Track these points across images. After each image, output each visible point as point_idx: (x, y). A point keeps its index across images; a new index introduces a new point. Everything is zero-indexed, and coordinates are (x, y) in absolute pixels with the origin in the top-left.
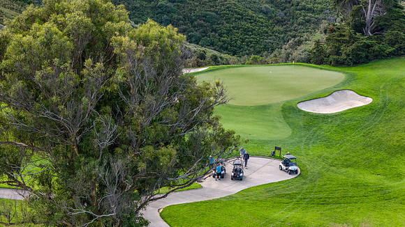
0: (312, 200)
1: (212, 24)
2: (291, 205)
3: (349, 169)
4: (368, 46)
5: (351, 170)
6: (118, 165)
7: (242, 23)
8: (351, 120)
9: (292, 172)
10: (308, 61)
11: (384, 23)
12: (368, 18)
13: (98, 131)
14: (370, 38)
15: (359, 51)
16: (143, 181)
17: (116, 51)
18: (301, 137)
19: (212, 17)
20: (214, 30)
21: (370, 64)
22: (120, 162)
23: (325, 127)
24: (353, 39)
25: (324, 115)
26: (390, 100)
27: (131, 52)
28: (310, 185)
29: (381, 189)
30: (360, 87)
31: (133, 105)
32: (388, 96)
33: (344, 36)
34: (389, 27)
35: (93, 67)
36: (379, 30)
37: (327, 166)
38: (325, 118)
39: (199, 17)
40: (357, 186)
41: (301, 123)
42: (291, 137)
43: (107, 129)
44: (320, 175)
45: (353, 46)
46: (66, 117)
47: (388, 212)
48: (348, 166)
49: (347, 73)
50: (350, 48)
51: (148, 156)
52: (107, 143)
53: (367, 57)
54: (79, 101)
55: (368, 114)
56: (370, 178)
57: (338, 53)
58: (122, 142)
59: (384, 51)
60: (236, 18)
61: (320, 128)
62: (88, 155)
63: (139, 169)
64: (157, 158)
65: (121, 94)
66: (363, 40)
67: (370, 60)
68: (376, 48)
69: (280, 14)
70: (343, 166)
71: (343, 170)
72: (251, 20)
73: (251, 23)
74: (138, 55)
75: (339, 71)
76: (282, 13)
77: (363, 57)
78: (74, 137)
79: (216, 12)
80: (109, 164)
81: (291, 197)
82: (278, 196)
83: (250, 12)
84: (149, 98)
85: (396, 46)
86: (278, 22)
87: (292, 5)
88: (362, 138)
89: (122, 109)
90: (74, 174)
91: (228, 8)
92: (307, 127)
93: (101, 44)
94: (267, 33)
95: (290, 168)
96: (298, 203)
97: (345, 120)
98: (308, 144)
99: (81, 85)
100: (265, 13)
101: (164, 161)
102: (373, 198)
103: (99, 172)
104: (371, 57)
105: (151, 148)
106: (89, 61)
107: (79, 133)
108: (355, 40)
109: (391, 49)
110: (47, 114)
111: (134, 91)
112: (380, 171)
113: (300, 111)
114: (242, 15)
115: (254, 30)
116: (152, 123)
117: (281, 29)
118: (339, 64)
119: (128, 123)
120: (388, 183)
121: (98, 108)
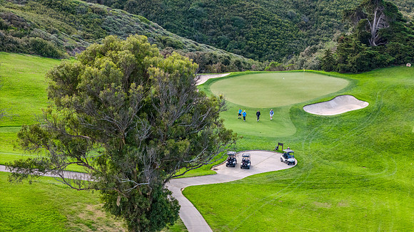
0: (303, 185)
1: (240, 28)
2: (285, 189)
3: (339, 162)
4: (371, 56)
5: (341, 163)
6: (152, 151)
7: (268, 27)
8: (348, 121)
9: (290, 163)
10: (320, 68)
11: (386, 35)
12: (373, 30)
13: (139, 129)
14: (374, 48)
15: (363, 60)
16: (168, 164)
17: (151, 77)
18: (303, 135)
19: (240, 21)
20: (242, 34)
21: (372, 72)
22: (153, 149)
23: (325, 127)
24: (358, 50)
25: (326, 117)
26: (384, 104)
27: (160, 79)
28: (304, 174)
29: (363, 178)
30: (360, 92)
31: (162, 113)
32: (383, 100)
33: (351, 46)
34: (391, 38)
35: (136, 88)
36: (382, 41)
37: (321, 159)
38: (326, 119)
39: (228, 21)
40: (343, 175)
41: (305, 124)
42: (295, 135)
43: (144, 128)
44: (314, 166)
45: (358, 56)
46: (118, 120)
47: (364, 196)
48: (338, 160)
49: (351, 80)
50: (355, 58)
51: (171, 146)
52: (144, 137)
53: (370, 65)
54: (126, 109)
55: (363, 116)
56: (355, 169)
57: (345, 62)
58: (154, 137)
59: (385, 60)
60: (263, 22)
61: (321, 128)
62: (132, 145)
63: (165, 154)
64: (177, 147)
65: (153, 105)
66: (367, 50)
67: (373, 68)
68: (378, 57)
69: (305, 19)
70: (335, 159)
71: (334, 162)
72: (277, 24)
73: (277, 27)
74: (165, 80)
75: (345, 78)
76: (307, 18)
77: (365, 66)
78: (123, 133)
79: (244, 17)
80: (145, 150)
81: (286, 182)
82: (276, 181)
83: (276, 17)
84: (172, 108)
85: (397, 56)
86: (303, 26)
87: (317, 10)
88: (356, 137)
89: (154, 115)
90: (123, 157)
91: (255, 13)
92: (310, 127)
93: (141, 72)
94: (292, 37)
95: (289, 160)
96: (292, 187)
97: (343, 121)
98: (308, 141)
99: (128, 99)
100: (291, 18)
101: (181, 149)
102: (354, 185)
103: (139, 155)
104: (373, 65)
105: (173, 141)
106: (133, 85)
107: (127, 130)
108: (361, 50)
109: (391, 59)
110: (106, 118)
111: (162, 103)
112: (365, 163)
113: (305, 113)
114: (268, 19)
115: (280, 34)
116: (174, 124)
117: (305, 33)
118: (345, 71)
119: (158, 124)
120: (369, 173)
121: (138, 114)
